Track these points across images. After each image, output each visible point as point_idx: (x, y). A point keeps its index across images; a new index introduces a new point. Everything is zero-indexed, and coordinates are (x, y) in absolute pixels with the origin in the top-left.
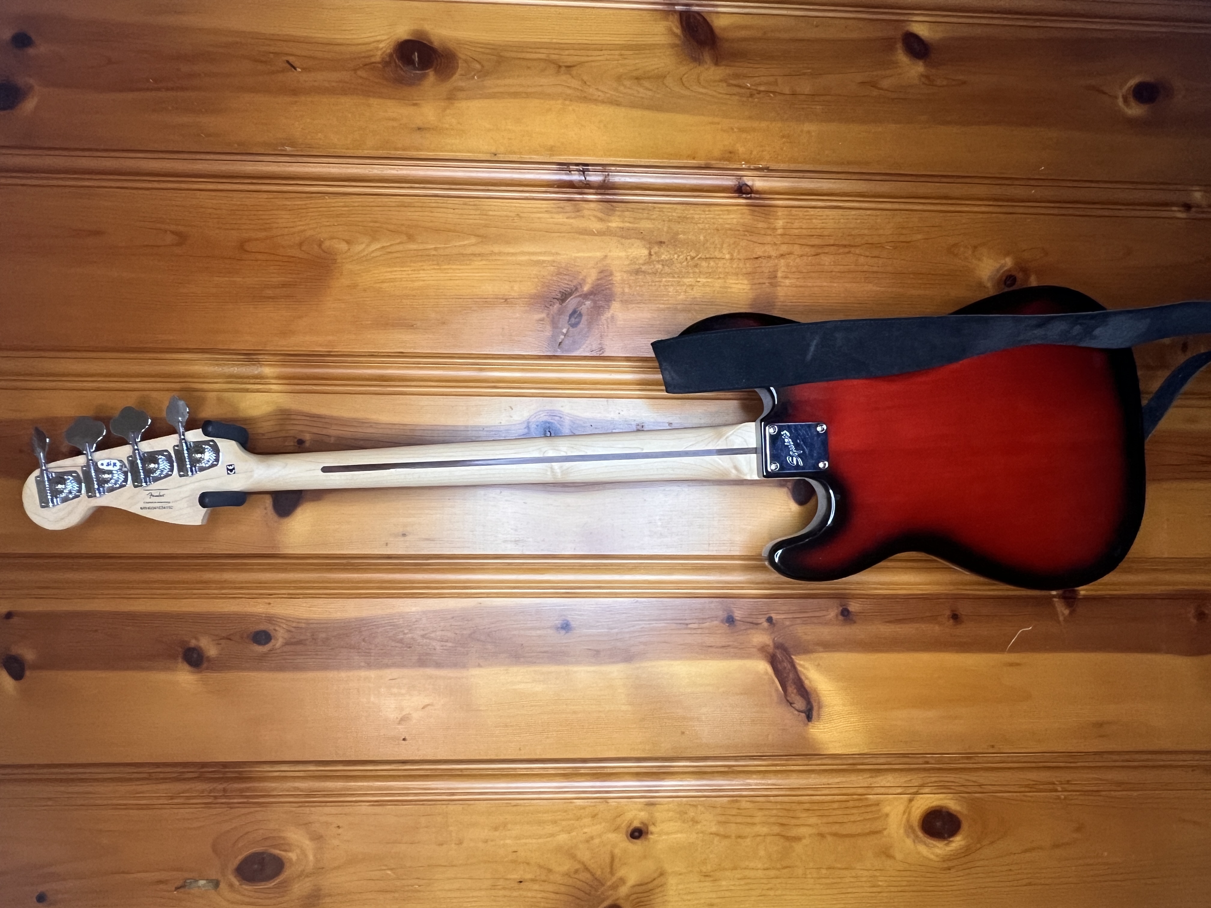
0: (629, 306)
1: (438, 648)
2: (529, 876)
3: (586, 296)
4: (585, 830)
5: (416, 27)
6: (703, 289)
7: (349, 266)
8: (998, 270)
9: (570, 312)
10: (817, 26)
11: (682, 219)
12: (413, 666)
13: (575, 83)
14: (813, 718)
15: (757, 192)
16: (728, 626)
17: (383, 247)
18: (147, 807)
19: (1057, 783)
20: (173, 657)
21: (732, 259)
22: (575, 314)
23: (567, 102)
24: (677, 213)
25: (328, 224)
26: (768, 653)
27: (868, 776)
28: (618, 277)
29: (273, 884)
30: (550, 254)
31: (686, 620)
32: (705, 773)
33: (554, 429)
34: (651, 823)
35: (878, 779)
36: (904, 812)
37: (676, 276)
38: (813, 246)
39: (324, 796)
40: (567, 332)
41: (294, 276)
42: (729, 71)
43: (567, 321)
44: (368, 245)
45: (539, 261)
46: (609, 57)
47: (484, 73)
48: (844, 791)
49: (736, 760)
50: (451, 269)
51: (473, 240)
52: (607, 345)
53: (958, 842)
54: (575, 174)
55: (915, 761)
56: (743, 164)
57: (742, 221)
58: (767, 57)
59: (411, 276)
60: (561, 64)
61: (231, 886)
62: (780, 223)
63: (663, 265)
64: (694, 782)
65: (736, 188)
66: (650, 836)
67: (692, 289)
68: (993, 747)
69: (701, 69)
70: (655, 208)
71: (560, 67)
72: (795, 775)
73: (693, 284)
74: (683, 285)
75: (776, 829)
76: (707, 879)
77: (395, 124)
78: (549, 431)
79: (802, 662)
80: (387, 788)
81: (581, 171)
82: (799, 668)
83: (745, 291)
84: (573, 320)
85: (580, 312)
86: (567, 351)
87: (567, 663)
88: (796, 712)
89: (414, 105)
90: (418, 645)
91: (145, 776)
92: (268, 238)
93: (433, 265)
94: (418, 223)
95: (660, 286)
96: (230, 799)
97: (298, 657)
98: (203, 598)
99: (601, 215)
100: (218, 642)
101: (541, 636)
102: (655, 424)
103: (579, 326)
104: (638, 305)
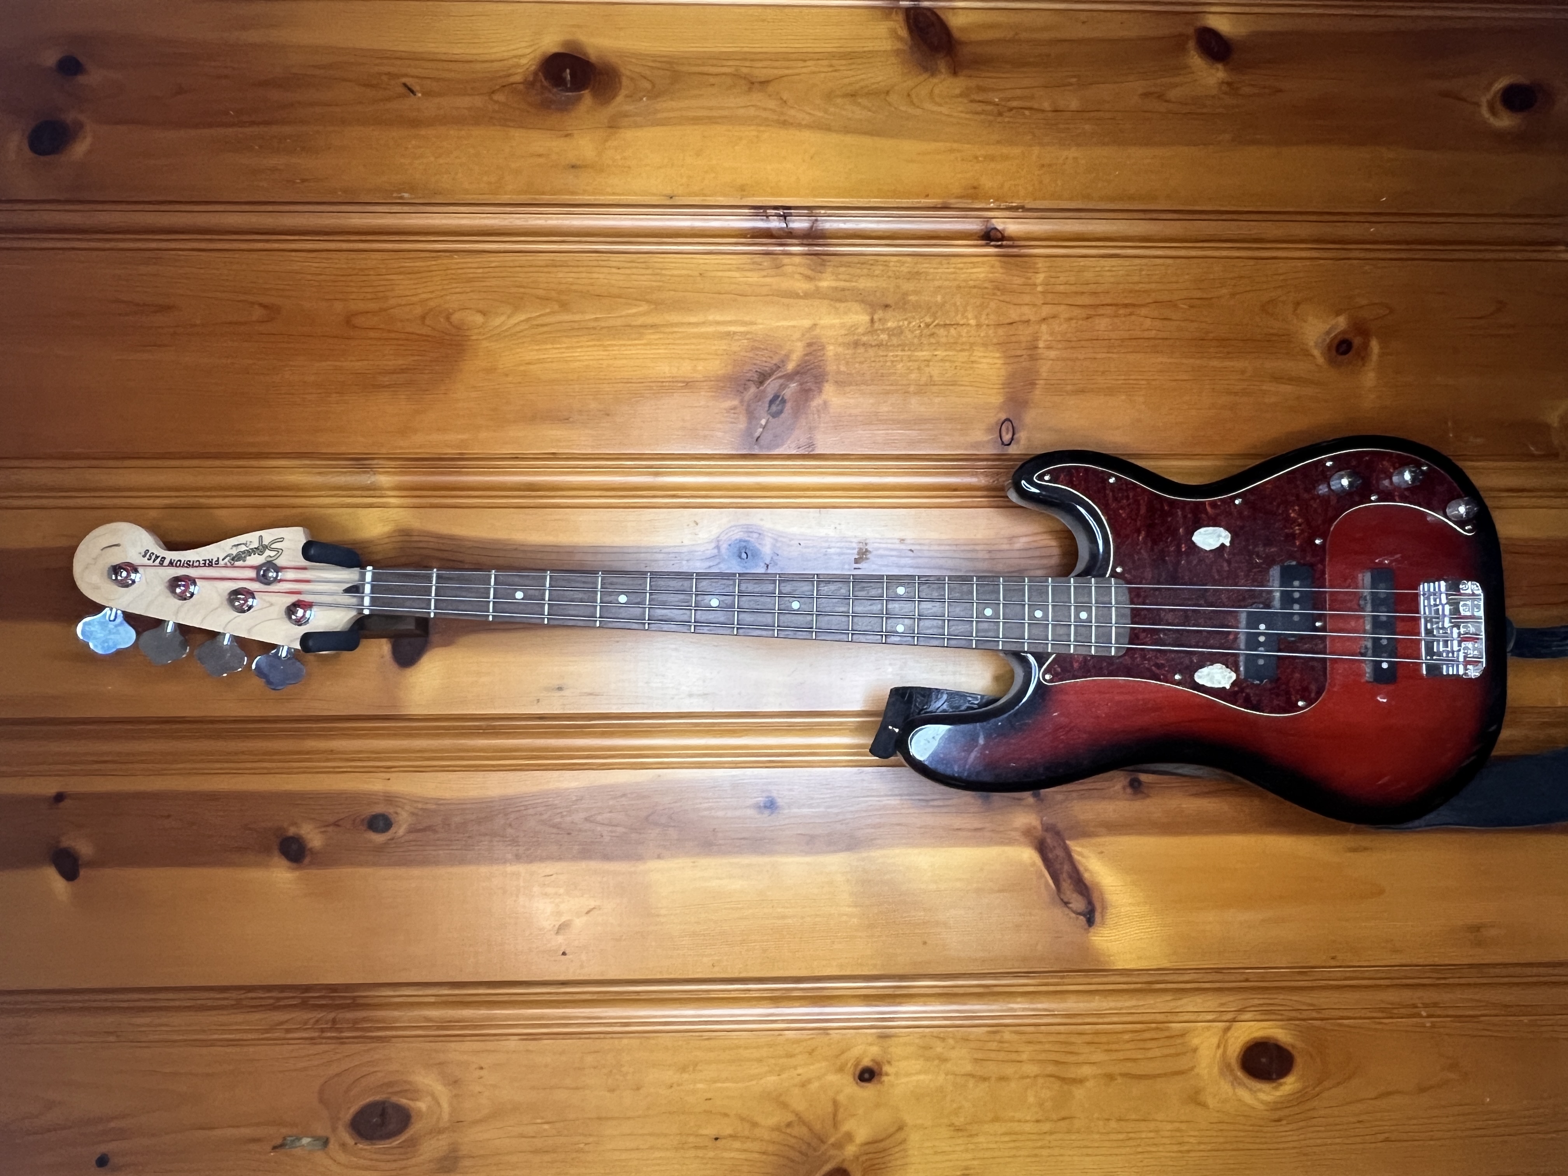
0: (846, 388)
1: (605, 833)
2: (729, 1131)
3: (790, 377)
4: (800, 1071)
5: (569, 37)
6: (942, 364)
7: (485, 344)
8: (1328, 333)
9: (770, 397)
10: (1084, 23)
11: (914, 275)
12: (574, 858)
13: (772, 104)
14: (1096, 922)
15: (1010, 239)
16: (982, 803)
17: (528, 318)
18: (236, 1043)
19: (1420, 1005)
20: (267, 850)
21: (979, 326)
22: (777, 399)
23: (762, 128)
24: (907, 267)
25: (458, 290)
26: (1035, 837)
27: (1169, 998)
28: (831, 350)
29: (397, 1142)
30: (745, 324)
31: (926, 794)
32: (955, 995)
33: (751, 548)
34: (885, 1061)
35: (1184, 1001)
36: (1218, 1046)
37: (906, 348)
38: (1083, 306)
39: (462, 1028)
40: (767, 423)
41: (416, 358)
42: (973, 83)
43: (767, 409)
44: (509, 317)
45: (728, 334)
46: (814, 69)
47: (655, 94)
48: (1138, 1018)
49: (996, 978)
50: (615, 345)
51: (644, 307)
52: (817, 440)
53: (1290, 1084)
54: (774, 220)
55: (1231, 977)
56: (992, 202)
57: (990, 275)
58: (1019, 63)
59: (564, 355)
60: (754, 80)
61: (343, 1145)
62: (1040, 278)
63: (888, 335)
64: (940, 1008)
65: (982, 233)
66: (885, 1079)
67: (928, 366)
68: (1333, 958)
69: (935, 80)
70: (877, 261)
71: (753, 83)
72: (1073, 998)
73: (929, 358)
74: (916, 361)
75: (1051, 1069)
76: (960, 1134)
78: (745, 554)
79: (1079, 849)
80: (543, 1018)
81: (781, 216)
82: (1076, 857)
83: (998, 366)
84: (774, 408)
85: (783, 398)
86: (766, 448)
87: (771, 852)
88: (1073, 915)
89: (566, 136)
90: (580, 830)
91: (233, 1002)
92: (382, 310)
93: (593, 340)
94: (574, 287)
95: (886, 361)
96: (341, 1032)
97: (427, 848)
98: (304, 773)
99: (809, 273)
100: (323, 829)
101: (739, 818)
102: (882, 541)
103: (782, 416)
104: (858, 388)
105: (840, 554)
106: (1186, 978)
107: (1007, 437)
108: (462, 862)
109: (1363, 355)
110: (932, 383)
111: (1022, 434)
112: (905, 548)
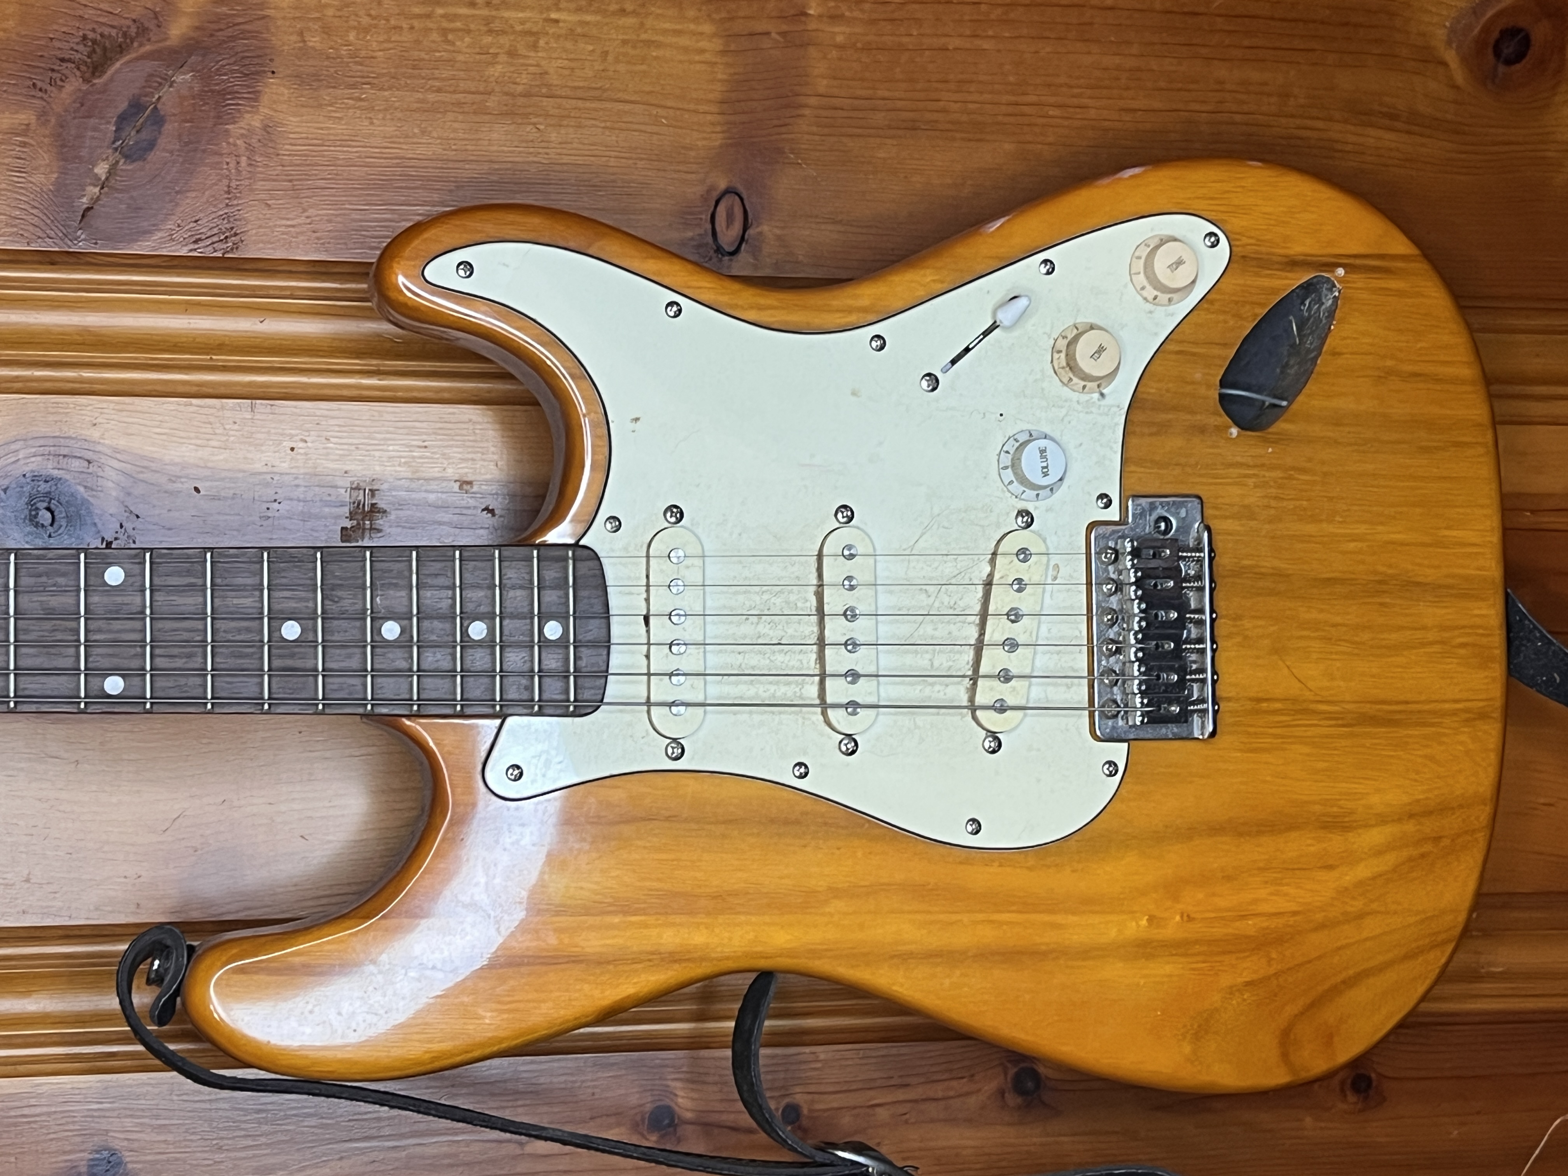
0: (324, 93)
3: (175, 57)
6: (569, 45)
8: (1475, 11)
9: (121, 107)
16: (659, 1141)
22: (139, 113)
33: (63, 500)
40: (110, 173)
43: (111, 136)
52: (248, 222)
67: (535, 47)
74: (504, 32)
78: (48, 509)
83: (707, 56)
84: (132, 137)
85: (155, 108)
86: (110, 239)
102: (414, 485)
103: (151, 156)
104: (356, 93)
105: (306, 517)
107: (728, 236)
109: (1555, 65)
110: (544, 90)
111: (765, 228)
112: (472, 502)
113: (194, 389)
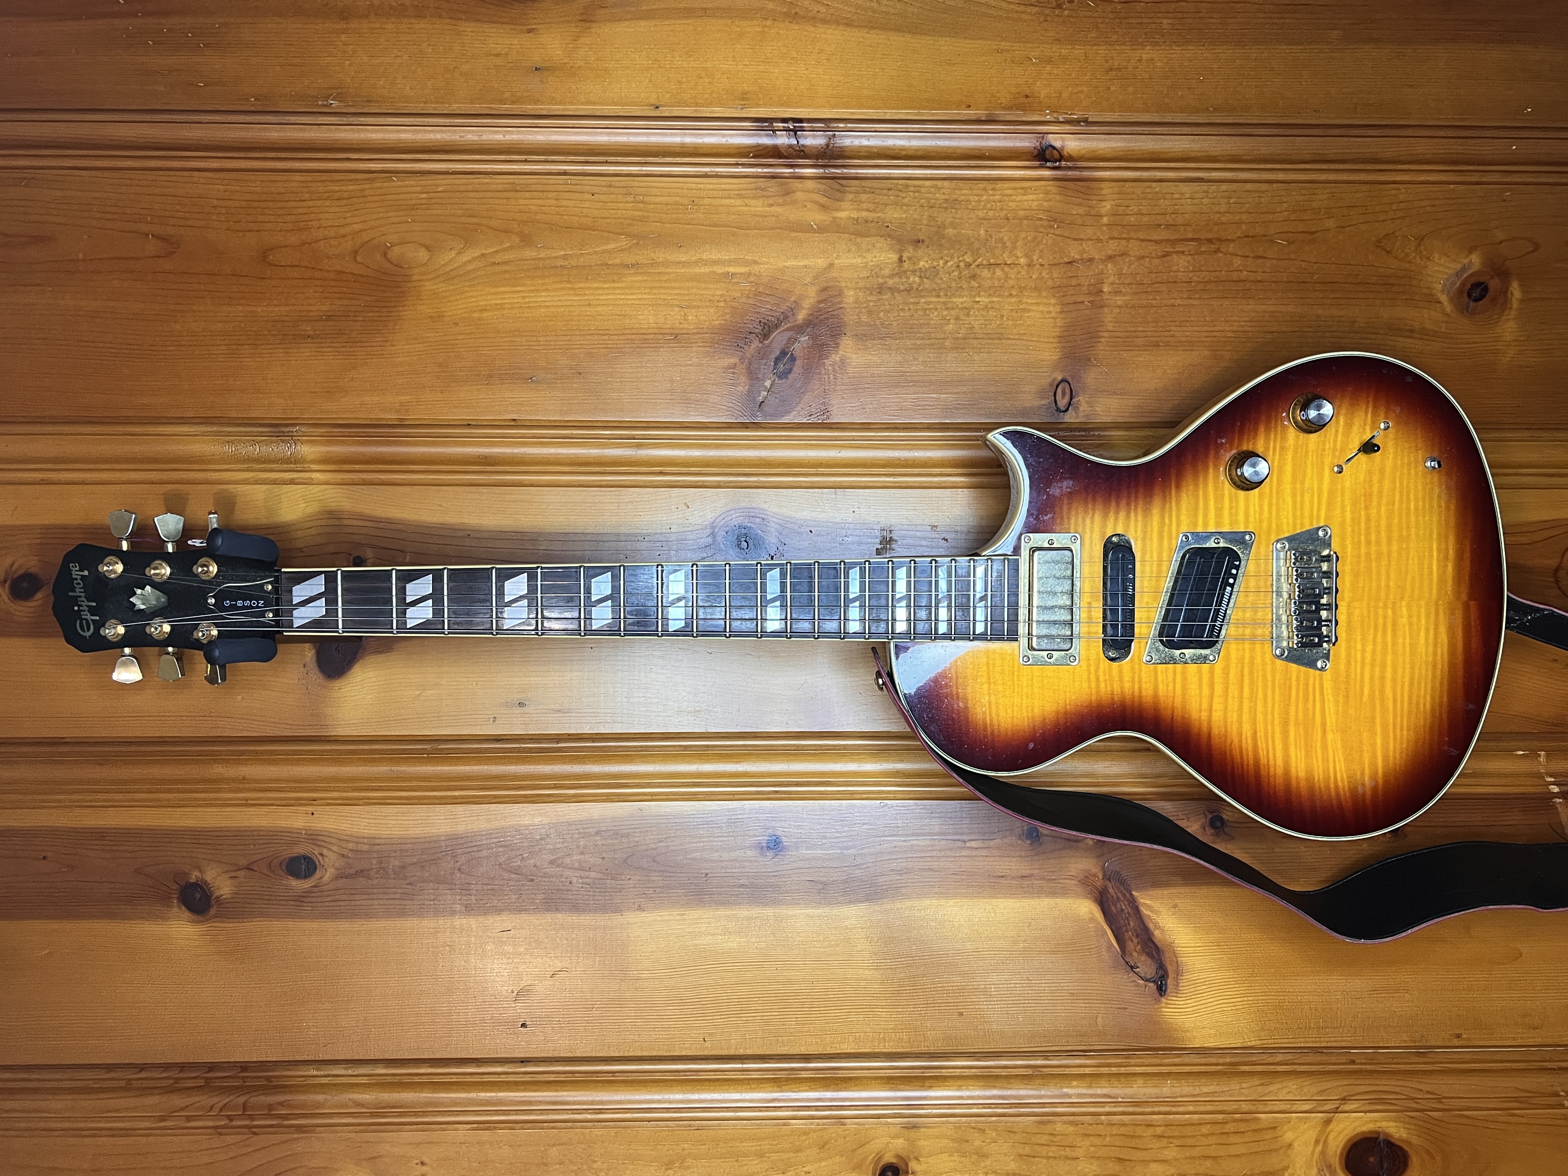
0: (867, 343)
1: (575, 880)
3: (800, 329)
6: (985, 313)
7: (429, 286)
8: (1458, 274)
9: (777, 352)
11: (952, 204)
12: (537, 910)
14: (1169, 990)
15: (1070, 158)
16: (1031, 844)
17: (483, 255)
18: (126, 1133)
19: (1562, 1094)
20: (165, 900)
21: (1030, 265)
22: (785, 356)
23: (769, 23)
24: (944, 194)
25: (396, 220)
26: (1095, 887)
27: (1257, 1083)
28: (850, 297)
30: (746, 263)
31: (962, 834)
32: (998, 1077)
33: (753, 535)
34: (912, 1157)
35: (1274, 1087)
36: (1317, 1142)
37: (942, 294)
38: (1156, 242)
39: (401, 1114)
40: (772, 385)
41: (346, 302)
43: (772, 367)
44: (459, 253)
45: (726, 276)
48: (1220, 1108)
49: (1046, 1058)
50: (589, 288)
51: (624, 242)
52: (833, 405)
54: (782, 136)
55: (1333, 1059)
56: (1048, 114)
57: (1045, 204)
59: (527, 300)
62: (1107, 207)
63: (920, 277)
64: (977, 1093)
65: (1036, 152)
67: (968, 315)
68: (1459, 1036)
70: (908, 186)
72: (1140, 1081)
73: (969, 305)
74: (953, 309)
77: (499, 61)
78: (745, 541)
79: (1148, 902)
80: (500, 1102)
81: (791, 130)
82: (1145, 911)
83: (1053, 315)
84: (781, 367)
85: (792, 353)
86: (772, 416)
87: (776, 903)
88: (1141, 982)
89: (530, 31)
90: (545, 875)
91: (123, 1083)
92: (303, 244)
93: (561, 282)
94: (538, 217)
95: (916, 310)
96: (253, 1120)
97: (358, 897)
98: (211, 805)
99: (823, 200)
100: (233, 874)
101: (736, 860)
102: (910, 528)
103: (790, 376)
104: (883, 342)
105: (860, 543)
106: (1279, 1058)
107: (1062, 403)
108: (403, 913)
109: (1502, 299)
110: (973, 336)
111: (1081, 398)
112: (937, 536)
113: (809, 485)
